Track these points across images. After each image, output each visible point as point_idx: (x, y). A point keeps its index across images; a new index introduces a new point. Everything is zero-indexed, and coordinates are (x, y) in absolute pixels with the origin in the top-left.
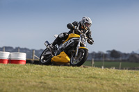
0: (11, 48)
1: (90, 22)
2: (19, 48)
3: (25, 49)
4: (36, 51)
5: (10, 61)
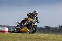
1: (37, 12)
2: (5, 25)
4: (12, 27)
5: (1, 31)
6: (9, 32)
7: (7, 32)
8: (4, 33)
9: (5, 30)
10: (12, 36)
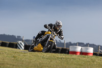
0: (83, 44)
2: (88, 44)
3: (93, 45)
4: (101, 46)
5: (82, 53)
6: (94, 54)
8: (87, 56)
10: (100, 61)
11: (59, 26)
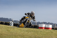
7: (51, 29)
9: (49, 27)
10: (56, 33)
11: (33, 14)
